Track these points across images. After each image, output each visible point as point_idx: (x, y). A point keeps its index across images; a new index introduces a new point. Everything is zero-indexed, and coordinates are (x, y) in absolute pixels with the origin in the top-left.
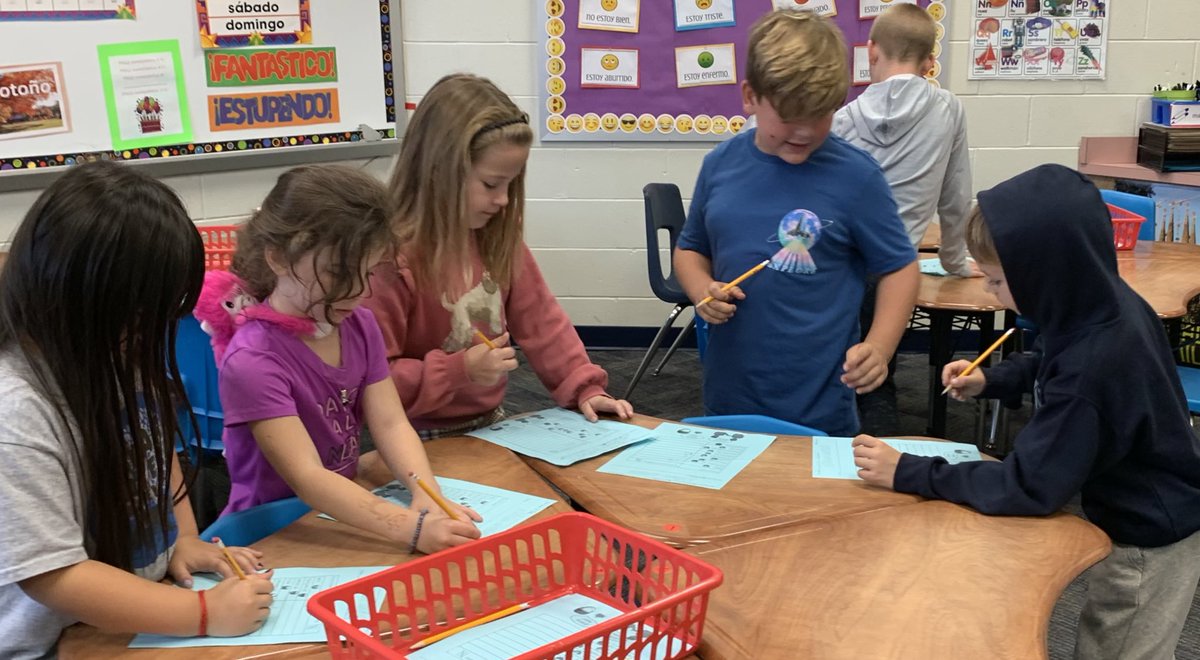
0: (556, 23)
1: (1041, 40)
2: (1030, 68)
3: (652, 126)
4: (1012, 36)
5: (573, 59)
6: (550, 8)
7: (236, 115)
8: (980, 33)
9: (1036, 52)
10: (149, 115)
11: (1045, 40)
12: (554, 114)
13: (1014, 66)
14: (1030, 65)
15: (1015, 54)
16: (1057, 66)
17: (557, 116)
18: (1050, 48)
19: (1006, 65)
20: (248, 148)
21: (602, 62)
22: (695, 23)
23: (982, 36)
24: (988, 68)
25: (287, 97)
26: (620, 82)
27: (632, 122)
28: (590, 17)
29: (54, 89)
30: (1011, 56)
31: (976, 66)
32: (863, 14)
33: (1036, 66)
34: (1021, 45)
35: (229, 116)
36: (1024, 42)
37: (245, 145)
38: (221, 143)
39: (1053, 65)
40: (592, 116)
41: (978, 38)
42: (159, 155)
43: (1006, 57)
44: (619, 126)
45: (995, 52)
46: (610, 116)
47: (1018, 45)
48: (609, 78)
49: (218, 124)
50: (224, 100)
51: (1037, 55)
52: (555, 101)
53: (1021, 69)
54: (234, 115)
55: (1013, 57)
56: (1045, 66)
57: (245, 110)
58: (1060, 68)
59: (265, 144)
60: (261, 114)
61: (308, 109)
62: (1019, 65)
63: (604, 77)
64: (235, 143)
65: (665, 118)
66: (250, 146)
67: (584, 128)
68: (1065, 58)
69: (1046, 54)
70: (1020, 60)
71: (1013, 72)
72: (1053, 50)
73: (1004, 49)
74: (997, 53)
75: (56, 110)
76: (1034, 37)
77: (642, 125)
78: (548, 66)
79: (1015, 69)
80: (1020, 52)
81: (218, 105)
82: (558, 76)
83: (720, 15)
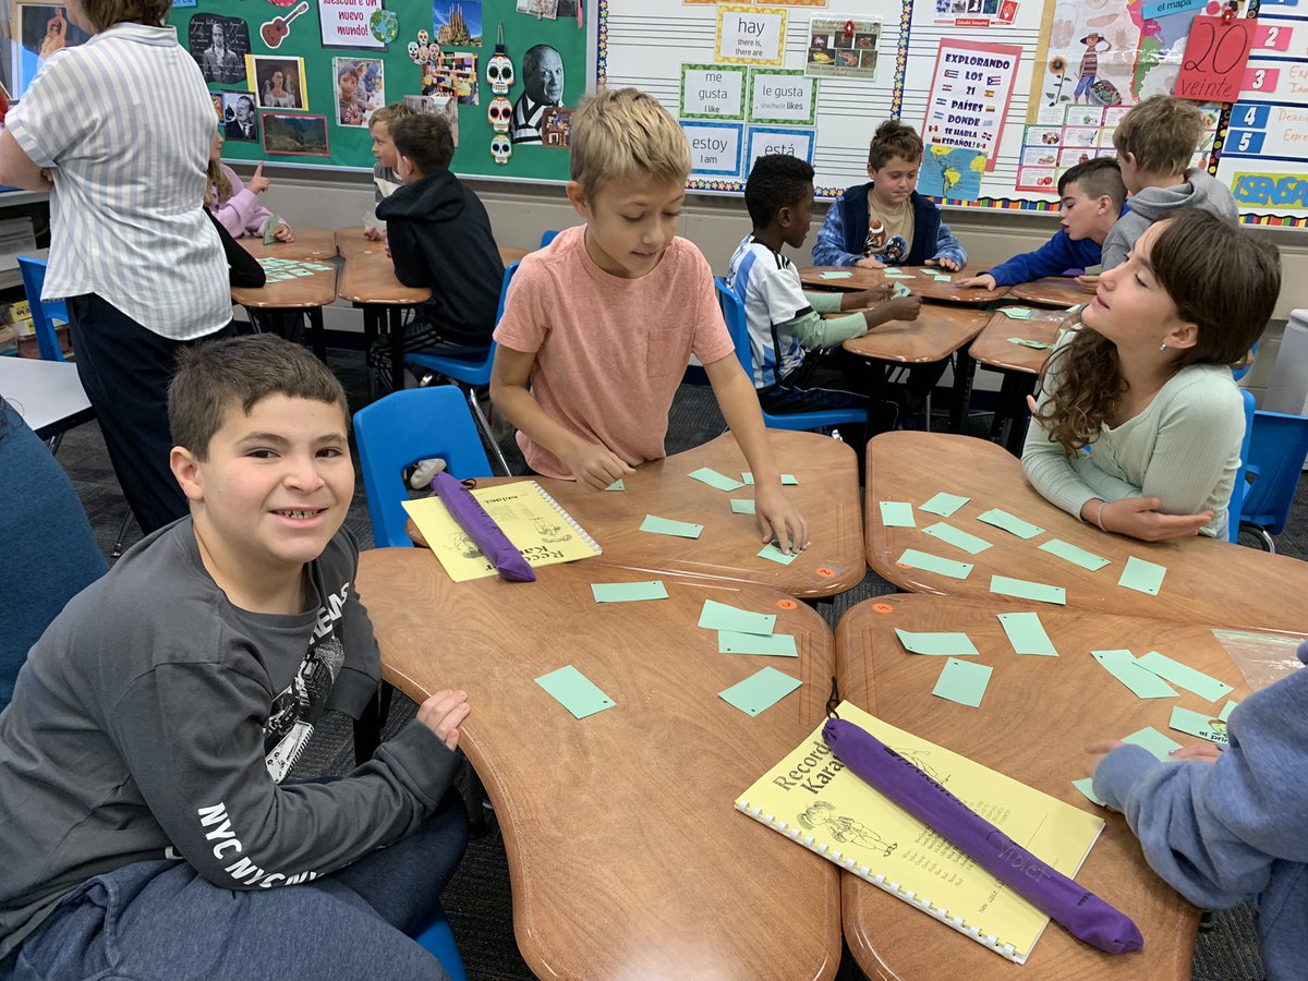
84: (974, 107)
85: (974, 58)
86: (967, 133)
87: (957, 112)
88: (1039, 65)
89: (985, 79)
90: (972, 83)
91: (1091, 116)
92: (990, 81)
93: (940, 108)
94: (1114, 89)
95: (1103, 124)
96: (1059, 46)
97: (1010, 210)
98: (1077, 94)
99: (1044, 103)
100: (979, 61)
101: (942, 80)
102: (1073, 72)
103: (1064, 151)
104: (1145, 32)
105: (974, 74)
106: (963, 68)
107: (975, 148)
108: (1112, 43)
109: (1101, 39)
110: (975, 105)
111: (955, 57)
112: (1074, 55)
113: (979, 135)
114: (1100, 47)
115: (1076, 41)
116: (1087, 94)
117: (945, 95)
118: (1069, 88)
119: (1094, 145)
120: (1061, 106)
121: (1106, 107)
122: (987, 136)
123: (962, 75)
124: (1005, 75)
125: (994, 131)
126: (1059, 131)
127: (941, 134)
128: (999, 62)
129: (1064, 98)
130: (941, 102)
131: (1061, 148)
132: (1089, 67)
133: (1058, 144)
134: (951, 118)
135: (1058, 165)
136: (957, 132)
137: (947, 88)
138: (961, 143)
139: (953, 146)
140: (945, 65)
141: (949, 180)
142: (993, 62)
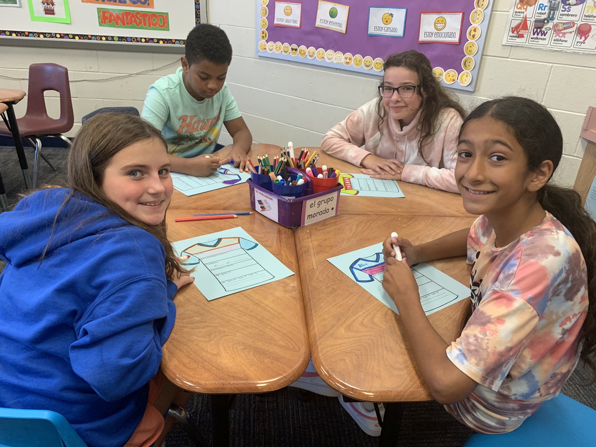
1: (572, 15)
2: (557, 40)
3: (305, 53)
4: (547, 11)
5: (272, 8)
8: (519, 6)
9: (565, 26)
10: (48, 6)
11: (576, 16)
12: (262, 40)
13: (543, 37)
14: (557, 37)
15: (545, 27)
16: (582, 41)
17: (264, 41)
18: (579, 23)
19: (536, 36)
20: (119, 41)
21: (284, 11)
23: (520, 8)
24: (522, 36)
26: (292, 24)
27: (296, 50)
30: (542, 28)
31: (511, 34)
33: (563, 39)
34: (552, 19)
36: (556, 16)
37: (117, 39)
38: (105, 36)
39: (578, 39)
40: (279, 43)
41: (516, 10)
42: (74, 38)
43: (537, 28)
44: (290, 51)
45: (528, 23)
46: (286, 44)
47: (550, 18)
48: (287, 21)
51: (565, 29)
52: (263, 33)
53: (547, 41)
55: (543, 29)
56: (571, 38)
58: (584, 42)
59: (128, 40)
62: (547, 36)
63: (285, 20)
64: (113, 37)
65: (312, 49)
66: (120, 40)
67: (274, 50)
68: (591, 34)
69: (574, 29)
70: (549, 32)
71: (541, 42)
72: (581, 25)
73: (536, 21)
74: (531, 25)
76: (566, 13)
77: (300, 52)
78: (260, 11)
79: (544, 39)
80: (550, 25)
82: (265, 18)
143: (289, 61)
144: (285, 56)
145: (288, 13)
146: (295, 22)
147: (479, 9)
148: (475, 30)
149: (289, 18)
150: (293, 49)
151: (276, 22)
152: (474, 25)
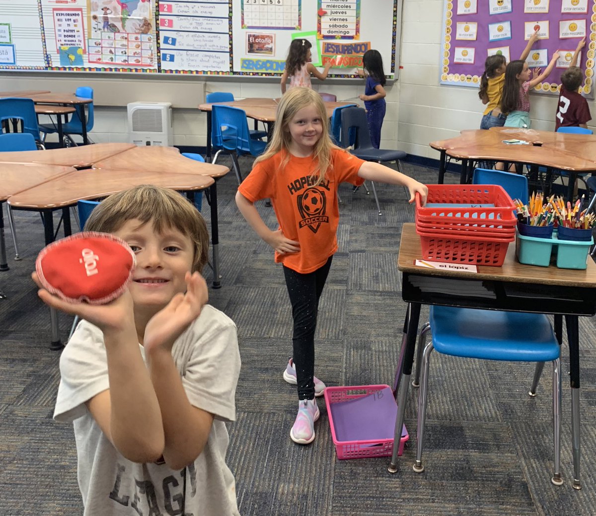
0: (448, 36)
3: (477, 81)
5: (452, 52)
6: (447, 30)
7: (332, 50)
12: (444, 73)
20: (335, 77)
21: (462, 53)
22: (497, 38)
25: (351, 45)
26: (468, 62)
27: (470, 79)
28: (460, 35)
29: (272, 42)
32: (561, 36)
35: (330, 50)
40: (457, 75)
44: (466, 80)
46: (463, 75)
48: (464, 60)
49: (325, 52)
50: (328, 44)
52: (445, 68)
54: (331, 50)
57: (335, 48)
59: (342, 76)
60: (341, 50)
61: (359, 49)
63: (462, 59)
67: (454, 79)
75: (271, 49)
77: (474, 80)
78: (443, 54)
81: (326, 45)
82: (447, 58)
83: (506, 34)
84: (72, 31)
85: (66, 14)
86: (72, 41)
87: (66, 34)
88: (89, 17)
89: (72, 20)
90: (69, 23)
91: (110, 36)
92: (74, 21)
93: (60, 33)
94: (116, 27)
95: (115, 39)
96: (94, 11)
97: (92, 72)
98: (104, 28)
99: (93, 31)
100: (68, 15)
101: (57, 23)
102: (101, 20)
103: (103, 48)
104: (123, 7)
105: (68, 19)
106: (63, 18)
107: (77, 46)
108: (113, 11)
109: (108, 9)
110: (72, 30)
111: (59, 14)
112: (100, 14)
113: (77, 41)
114: (108, 12)
115: (100, 9)
116: (107, 28)
117: (60, 28)
118: (101, 25)
119: (113, 46)
120: (99, 32)
121: (115, 33)
122: (80, 41)
123: (64, 20)
124: (79, 18)
125: (82, 38)
126: (100, 41)
127: (63, 42)
128: (75, 14)
129: (100, 29)
130: (59, 30)
131: (102, 47)
132: (106, 19)
133: (101, 46)
134: (65, 36)
135: (102, 53)
136: (68, 41)
137: (60, 25)
138: (71, 44)
139: (69, 46)
140: (56, 18)
141: (71, 59)
142: (73, 15)
143: (464, 86)
144: (462, 83)
145: (464, 54)
146: (470, 60)
147: (592, 50)
148: (591, 62)
149: (465, 58)
150: (468, 78)
151: (455, 61)
152: (590, 59)
